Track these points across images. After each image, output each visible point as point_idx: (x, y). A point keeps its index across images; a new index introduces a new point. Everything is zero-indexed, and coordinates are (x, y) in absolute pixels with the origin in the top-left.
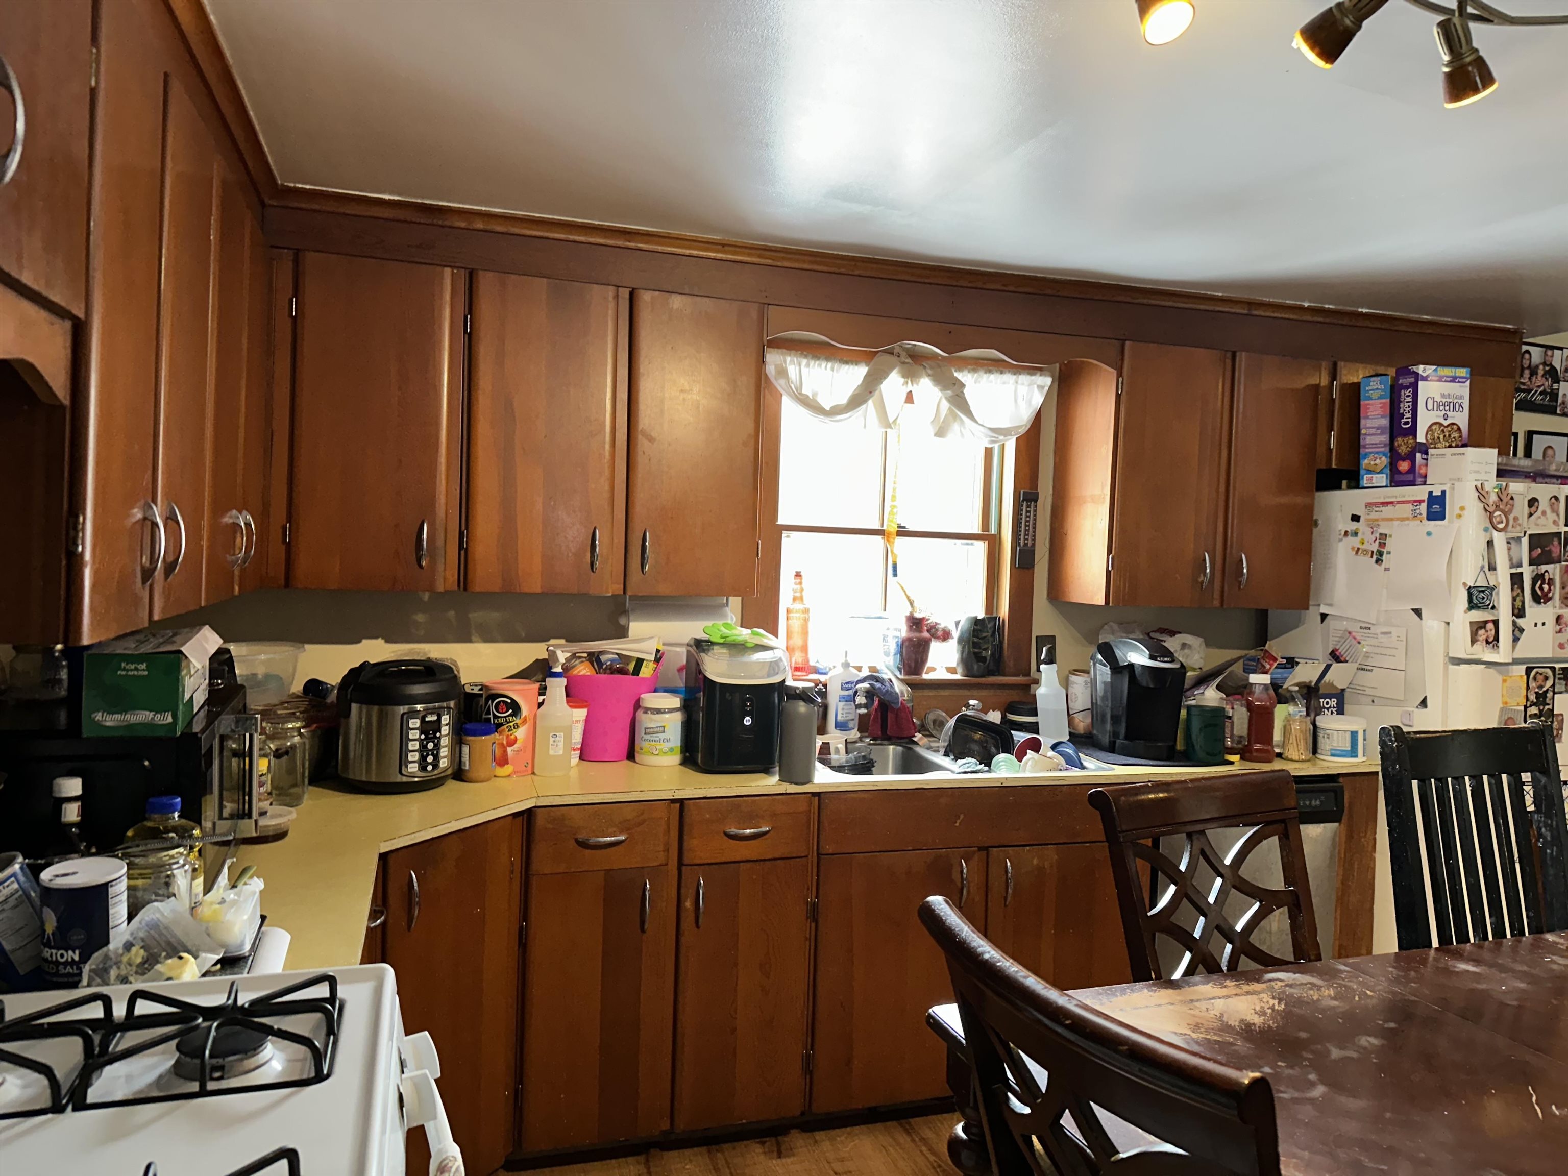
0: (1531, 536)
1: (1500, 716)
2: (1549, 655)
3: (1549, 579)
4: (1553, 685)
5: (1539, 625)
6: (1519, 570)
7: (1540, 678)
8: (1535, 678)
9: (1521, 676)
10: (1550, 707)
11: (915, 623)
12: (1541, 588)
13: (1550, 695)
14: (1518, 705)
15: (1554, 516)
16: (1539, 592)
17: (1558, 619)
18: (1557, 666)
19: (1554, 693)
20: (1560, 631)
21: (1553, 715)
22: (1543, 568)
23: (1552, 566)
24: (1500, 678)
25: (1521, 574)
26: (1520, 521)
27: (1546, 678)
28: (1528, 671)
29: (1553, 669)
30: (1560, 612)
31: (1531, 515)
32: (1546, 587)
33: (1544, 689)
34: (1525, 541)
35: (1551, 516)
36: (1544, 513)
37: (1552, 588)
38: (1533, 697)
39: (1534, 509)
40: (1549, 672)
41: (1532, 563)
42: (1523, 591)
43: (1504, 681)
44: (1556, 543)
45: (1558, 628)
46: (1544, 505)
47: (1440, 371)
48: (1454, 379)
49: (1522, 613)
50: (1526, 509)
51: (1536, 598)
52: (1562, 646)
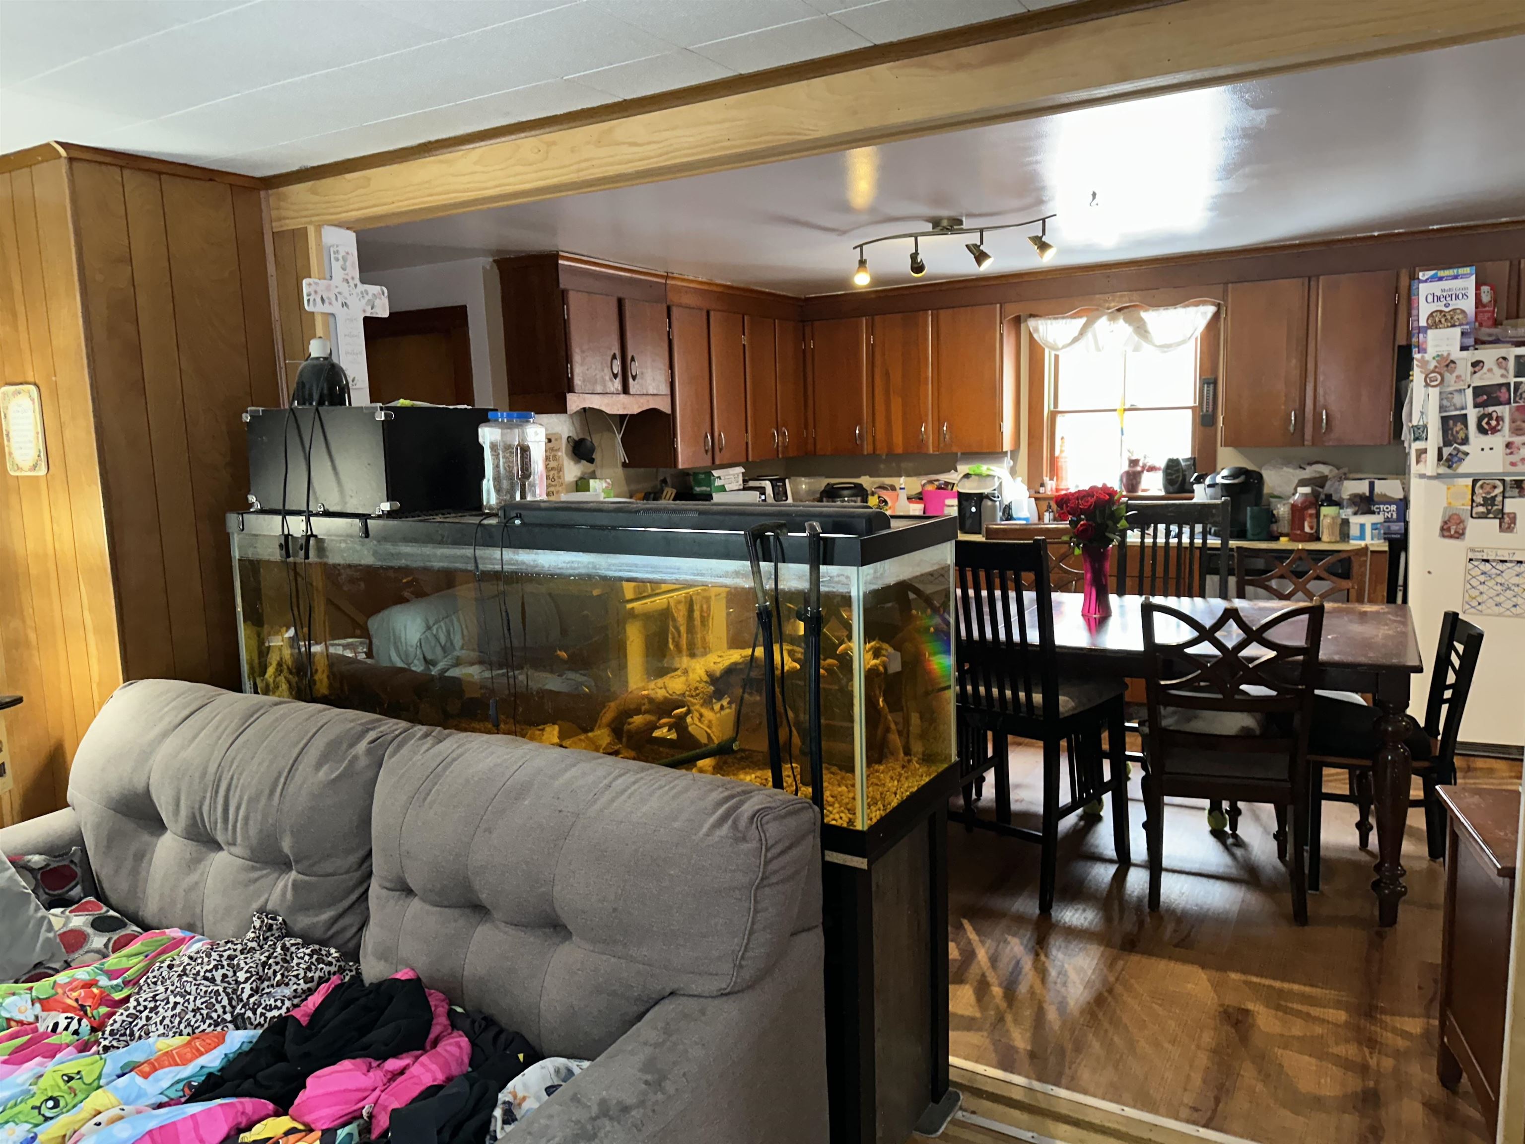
0: (1475, 388)
1: (1444, 513)
2: (1501, 470)
3: (1497, 418)
4: (1503, 492)
5: (1487, 449)
6: (1464, 412)
7: (1488, 488)
8: (1482, 487)
9: (1467, 486)
10: (1500, 507)
11: (1134, 463)
12: (1488, 423)
13: (1499, 498)
14: (1463, 505)
15: (1503, 372)
16: (1486, 427)
17: (1508, 445)
18: (1506, 478)
19: (1504, 497)
20: (1511, 453)
21: (1503, 514)
22: (1490, 409)
23: (1501, 407)
24: (1445, 487)
25: (1465, 415)
26: (1463, 378)
27: (1495, 487)
28: (1475, 482)
29: (1503, 481)
30: (1511, 440)
31: (1475, 372)
32: (1494, 422)
33: (1493, 494)
34: (1469, 392)
35: (1498, 372)
36: (1490, 370)
37: (1501, 423)
38: (1479, 500)
39: (1477, 369)
40: (1498, 483)
41: (1476, 406)
42: (1466, 427)
43: (1448, 489)
44: (1504, 390)
45: (1508, 451)
46: (1490, 364)
47: (1441, 273)
48: (1456, 277)
49: (1465, 441)
50: (1470, 369)
51: (1482, 430)
52: (1513, 464)
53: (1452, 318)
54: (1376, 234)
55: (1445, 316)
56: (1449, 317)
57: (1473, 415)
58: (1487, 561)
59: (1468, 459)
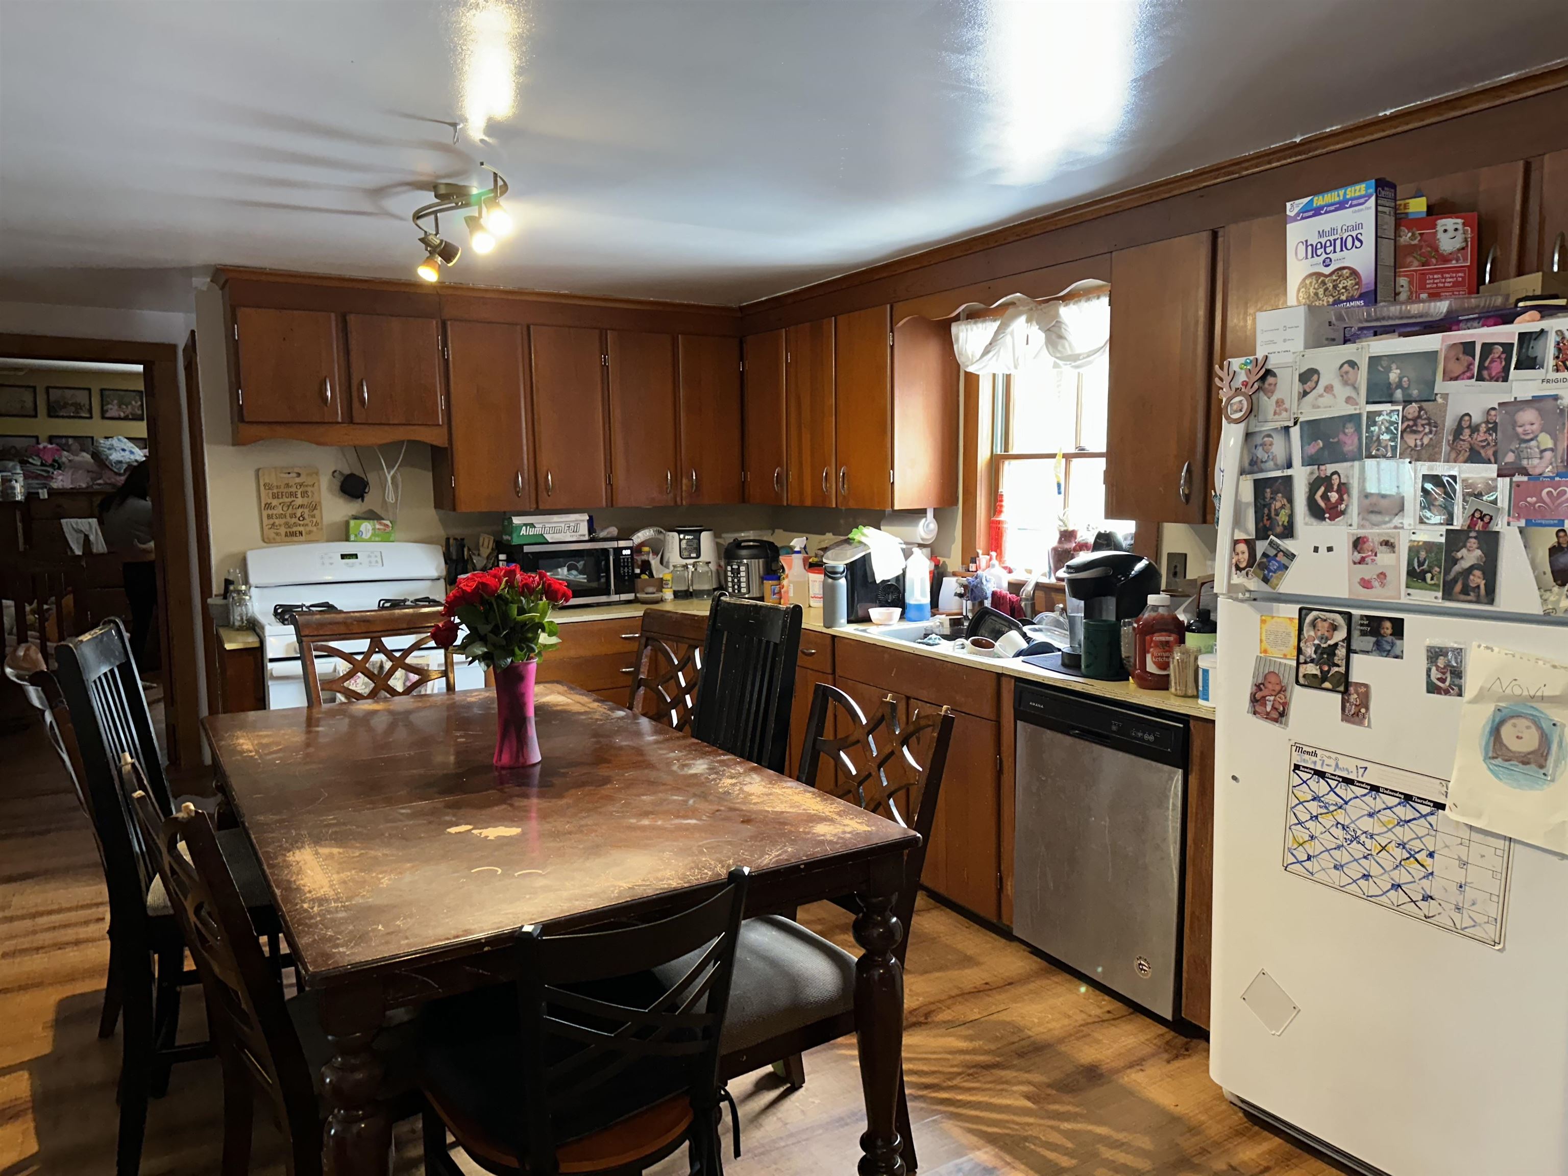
0: (1305, 425)
1: (1257, 669)
2: (1344, 594)
3: (1341, 485)
4: (1348, 639)
5: (1323, 550)
6: (1288, 472)
7: (1323, 627)
8: (1313, 624)
9: (1291, 619)
10: (1342, 670)
11: (1065, 536)
12: (1325, 497)
13: (1341, 652)
14: (1285, 657)
15: (1348, 391)
16: (1322, 504)
17: (1358, 543)
18: (1354, 612)
19: (1349, 651)
20: (1362, 561)
21: (1347, 684)
22: (1329, 468)
23: (1345, 464)
24: (1257, 617)
25: (1289, 478)
26: (1287, 405)
27: (1334, 628)
28: (1303, 613)
29: (1348, 617)
30: (1361, 532)
31: (1305, 394)
32: (1334, 496)
33: (1331, 642)
35: (1342, 392)
36: (1329, 389)
37: (1345, 497)
38: (1309, 651)
39: (1310, 384)
40: (1339, 620)
41: (1306, 461)
42: (1290, 501)
43: (1263, 622)
44: (1350, 429)
45: (1358, 556)
46: (1328, 376)
47: (1319, 201)
48: (1341, 205)
49: (1289, 532)
50: (1297, 387)
51: (1317, 512)
52: (1366, 584)
53: (1335, 287)
54: (1298, 140)
55: (1324, 283)
56: (1330, 285)
57: (1301, 476)
58: (1321, 774)
59: (1294, 566)
